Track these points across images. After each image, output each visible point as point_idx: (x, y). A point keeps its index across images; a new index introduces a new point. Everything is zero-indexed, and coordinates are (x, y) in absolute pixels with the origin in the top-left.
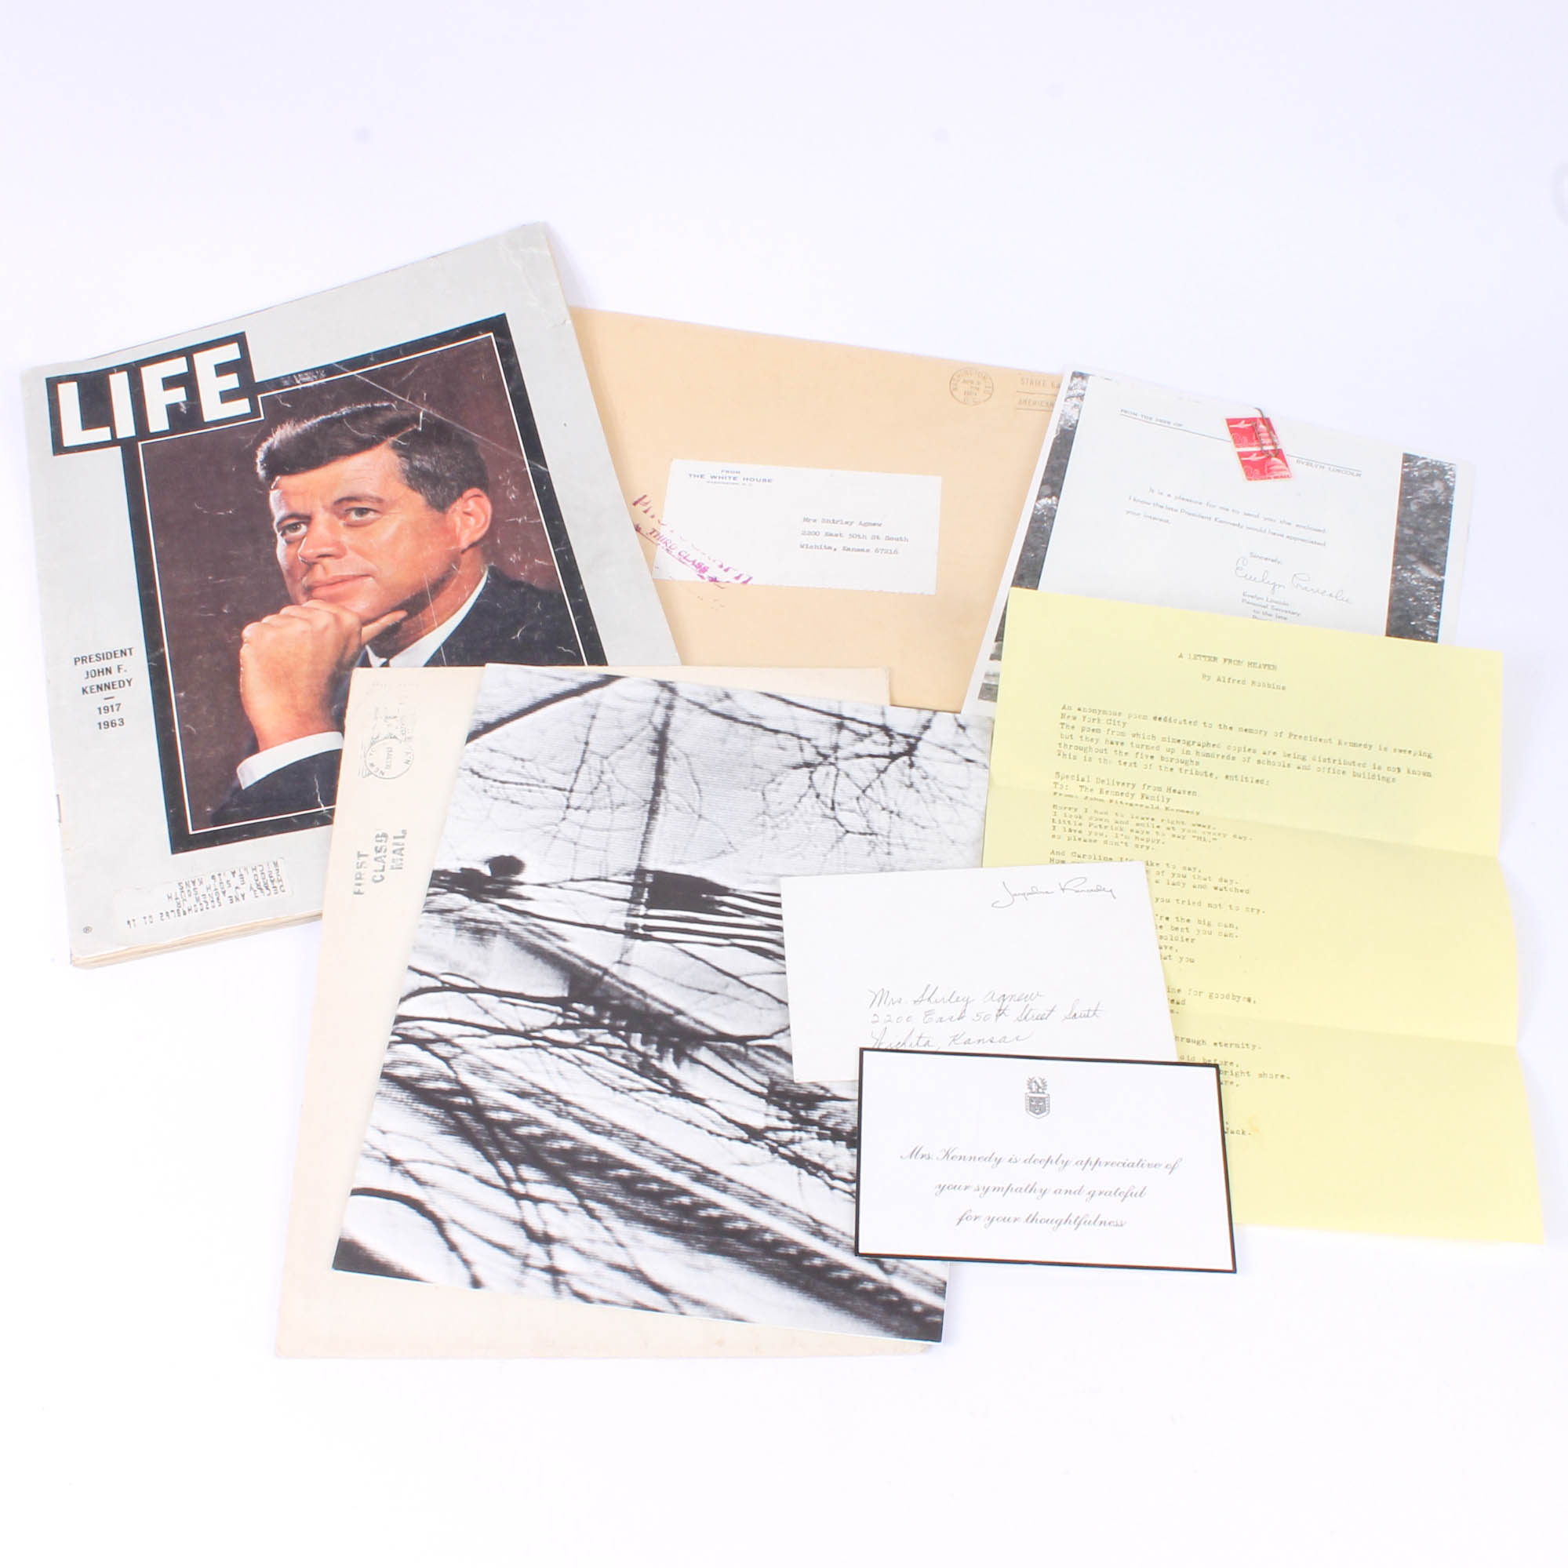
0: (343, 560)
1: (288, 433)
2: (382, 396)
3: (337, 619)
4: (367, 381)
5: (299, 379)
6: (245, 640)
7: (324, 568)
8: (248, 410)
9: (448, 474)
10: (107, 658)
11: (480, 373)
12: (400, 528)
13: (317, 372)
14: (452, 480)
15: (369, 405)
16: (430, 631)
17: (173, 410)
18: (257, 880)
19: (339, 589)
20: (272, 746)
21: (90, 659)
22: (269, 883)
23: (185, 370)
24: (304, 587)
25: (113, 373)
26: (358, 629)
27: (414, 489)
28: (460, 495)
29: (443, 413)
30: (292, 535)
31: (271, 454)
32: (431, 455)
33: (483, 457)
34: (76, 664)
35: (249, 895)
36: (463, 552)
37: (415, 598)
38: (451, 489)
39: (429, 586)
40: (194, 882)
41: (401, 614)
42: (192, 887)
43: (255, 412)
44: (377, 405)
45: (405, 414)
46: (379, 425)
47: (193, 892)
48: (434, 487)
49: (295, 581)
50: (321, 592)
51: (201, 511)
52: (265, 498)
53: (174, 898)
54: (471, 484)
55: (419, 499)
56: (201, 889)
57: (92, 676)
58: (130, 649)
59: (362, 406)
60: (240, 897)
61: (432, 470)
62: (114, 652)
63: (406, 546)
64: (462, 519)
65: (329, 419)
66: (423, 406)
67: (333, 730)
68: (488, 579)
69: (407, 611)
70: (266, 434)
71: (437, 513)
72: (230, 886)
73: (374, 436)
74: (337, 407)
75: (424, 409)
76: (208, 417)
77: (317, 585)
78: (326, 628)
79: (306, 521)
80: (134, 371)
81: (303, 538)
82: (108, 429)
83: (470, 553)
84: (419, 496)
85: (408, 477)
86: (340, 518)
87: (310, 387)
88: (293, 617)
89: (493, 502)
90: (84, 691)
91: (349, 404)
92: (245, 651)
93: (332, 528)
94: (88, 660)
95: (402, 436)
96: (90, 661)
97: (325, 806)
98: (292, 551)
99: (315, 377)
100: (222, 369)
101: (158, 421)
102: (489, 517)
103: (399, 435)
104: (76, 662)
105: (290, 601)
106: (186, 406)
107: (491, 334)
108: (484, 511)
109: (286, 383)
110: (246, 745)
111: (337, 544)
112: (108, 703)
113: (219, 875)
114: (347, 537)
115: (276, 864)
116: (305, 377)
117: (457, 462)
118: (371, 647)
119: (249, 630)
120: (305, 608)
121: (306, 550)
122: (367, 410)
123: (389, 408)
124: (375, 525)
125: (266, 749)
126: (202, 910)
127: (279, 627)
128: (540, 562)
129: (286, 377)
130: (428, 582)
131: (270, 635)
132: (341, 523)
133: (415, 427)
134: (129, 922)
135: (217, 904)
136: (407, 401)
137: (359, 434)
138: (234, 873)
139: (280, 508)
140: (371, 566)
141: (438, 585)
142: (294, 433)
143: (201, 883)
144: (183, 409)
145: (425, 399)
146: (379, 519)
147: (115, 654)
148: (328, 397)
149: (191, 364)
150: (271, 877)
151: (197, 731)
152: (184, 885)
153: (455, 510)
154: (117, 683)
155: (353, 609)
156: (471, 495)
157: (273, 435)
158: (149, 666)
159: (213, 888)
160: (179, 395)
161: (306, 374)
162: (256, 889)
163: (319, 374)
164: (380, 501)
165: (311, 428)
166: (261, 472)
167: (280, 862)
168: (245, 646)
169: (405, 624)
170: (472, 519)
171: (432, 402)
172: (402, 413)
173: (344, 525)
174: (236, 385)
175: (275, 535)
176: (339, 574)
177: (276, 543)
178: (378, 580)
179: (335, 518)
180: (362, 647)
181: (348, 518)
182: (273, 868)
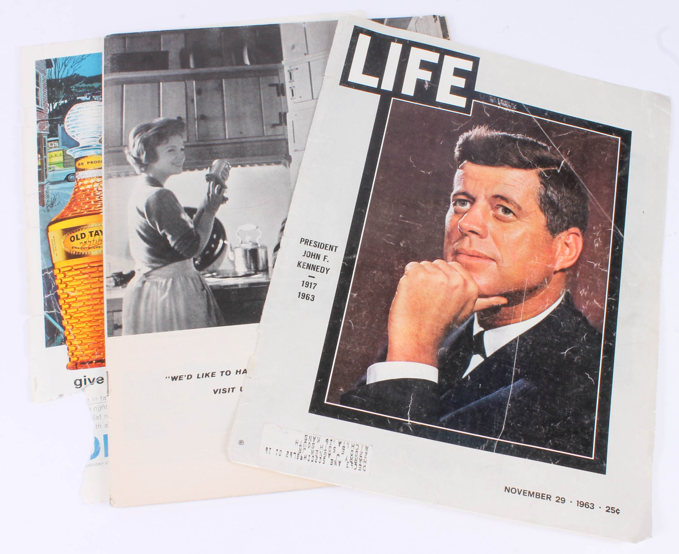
0: (483, 240)
1: (482, 132)
2: (544, 139)
3: (465, 284)
4: (539, 125)
5: (500, 102)
6: (406, 272)
7: (471, 242)
8: (464, 106)
9: (564, 210)
10: (320, 248)
11: (605, 156)
12: (524, 235)
13: (512, 104)
14: (566, 215)
15: (535, 141)
16: (516, 322)
17: (420, 83)
18: (352, 455)
19: (474, 262)
20: (394, 361)
21: (310, 243)
22: (358, 460)
23: (436, 61)
24: (454, 249)
25: (394, 42)
26: (475, 298)
27: (541, 210)
28: (567, 228)
29: (576, 168)
30: (459, 207)
31: (467, 142)
32: (560, 192)
33: (589, 209)
34: (301, 243)
35: (344, 463)
36: (555, 272)
37: (516, 292)
38: (563, 221)
39: (527, 288)
40: (314, 438)
41: (504, 301)
42: (312, 442)
43: (467, 109)
44: (540, 143)
45: (554, 157)
46: (536, 156)
47: (311, 445)
48: (554, 215)
49: (450, 243)
50: (463, 258)
51: (412, 164)
52: (452, 173)
53: (299, 444)
54: (576, 224)
55: (541, 219)
56: (317, 446)
57: (307, 256)
58: (336, 247)
59: (531, 139)
60: (338, 463)
61: (556, 202)
62: (326, 245)
63: (523, 250)
64: (562, 247)
65: (508, 136)
66: (565, 158)
67: (434, 366)
68: (562, 301)
69: (508, 299)
70: (468, 128)
71: (549, 234)
72: (334, 452)
73: (531, 162)
74: (516, 131)
75: (565, 160)
76: (439, 99)
77: (462, 252)
78: (456, 287)
79: (471, 201)
80: (407, 46)
81: (465, 213)
82: (377, 79)
83: (559, 275)
84: (543, 217)
85: (541, 200)
86: (492, 209)
87: (505, 111)
88: (440, 269)
89: (584, 244)
90: (299, 264)
91: (524, 134)
92: (403, 281)
93: (485, 214)
94: (309, 243)
95: (545, 170)
96: (310, 245)
97: (410, 420)
98: (456, 219)
99: (510, 106)
100: (458, 72)
101: (409, 89)
102: (578, 254)
103: (546, 169)
104: (301, 241)
105: (442, 257)
106: (429, 85)
107: (620, 138)
108: (577, 247)
109: (492, 101)
110: (379, 352)
111: (484, 227)
112: (311, 280)
113: (331, 440)
114: (491, 225)
115: (367, 448)
116: (504, 103)
117: (573, 204)
118: (478, 316)
119: (411, 266)
120: (449, 266)
121: (465, 223)
122: (532, 142)
123: (545, 148)
124: (511, 224)
125: (391, 361)
126: (312, 461)
127: (429, 273)
128: (596, 303)
129: (493, 97)
130: (527, 284)
131: (422, 276)
132: (492, 212)
133: (557, 168)
134: (267, 448)
135: (322, 461)
136: (557, 149)
137: (522, 155)
138: (340, 443)
139: (459, 185)
140: (498, 254)
141: (533, 291)
142: (485, 135)
143: (319, 441)
144: (426, 86)
145: (568, 154)
146: (515, 221)
147: (326, 247)
148: (513, 122)
149: (441, 60)
150: (361, 457)
151: (354, 327)
152: (308, 437)
153: (560, 238)
154: (320, 268)
155: (477, 281)
156: (573, 232)
157: (473, 131)
158: (343, 264)
159: (324, 448)
160: (427, 76)
161: (506, 102)
162: (349, 461)
163: (513, 106)
164: (519, 208)
165: (496, 137)
166: (457, 153)
167: (370, 448)
168: (404, 276)
169: (503, 309)
170: (568, 249)
171: (571, 157)
172: (552, 156)
173: (493, 214)
174: (463, 86)
175: (450, 203)
176: (478, 250)
177: (448, 208)
178: (498, 266)
179: (489, 207)
180: (472, 313)
181: (496, 211)
182: (364, 450)
